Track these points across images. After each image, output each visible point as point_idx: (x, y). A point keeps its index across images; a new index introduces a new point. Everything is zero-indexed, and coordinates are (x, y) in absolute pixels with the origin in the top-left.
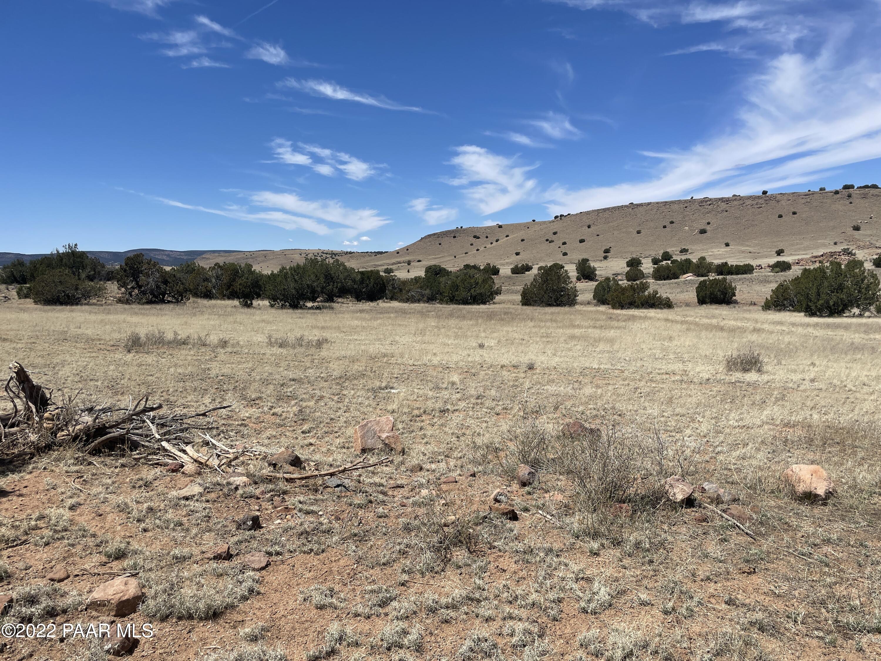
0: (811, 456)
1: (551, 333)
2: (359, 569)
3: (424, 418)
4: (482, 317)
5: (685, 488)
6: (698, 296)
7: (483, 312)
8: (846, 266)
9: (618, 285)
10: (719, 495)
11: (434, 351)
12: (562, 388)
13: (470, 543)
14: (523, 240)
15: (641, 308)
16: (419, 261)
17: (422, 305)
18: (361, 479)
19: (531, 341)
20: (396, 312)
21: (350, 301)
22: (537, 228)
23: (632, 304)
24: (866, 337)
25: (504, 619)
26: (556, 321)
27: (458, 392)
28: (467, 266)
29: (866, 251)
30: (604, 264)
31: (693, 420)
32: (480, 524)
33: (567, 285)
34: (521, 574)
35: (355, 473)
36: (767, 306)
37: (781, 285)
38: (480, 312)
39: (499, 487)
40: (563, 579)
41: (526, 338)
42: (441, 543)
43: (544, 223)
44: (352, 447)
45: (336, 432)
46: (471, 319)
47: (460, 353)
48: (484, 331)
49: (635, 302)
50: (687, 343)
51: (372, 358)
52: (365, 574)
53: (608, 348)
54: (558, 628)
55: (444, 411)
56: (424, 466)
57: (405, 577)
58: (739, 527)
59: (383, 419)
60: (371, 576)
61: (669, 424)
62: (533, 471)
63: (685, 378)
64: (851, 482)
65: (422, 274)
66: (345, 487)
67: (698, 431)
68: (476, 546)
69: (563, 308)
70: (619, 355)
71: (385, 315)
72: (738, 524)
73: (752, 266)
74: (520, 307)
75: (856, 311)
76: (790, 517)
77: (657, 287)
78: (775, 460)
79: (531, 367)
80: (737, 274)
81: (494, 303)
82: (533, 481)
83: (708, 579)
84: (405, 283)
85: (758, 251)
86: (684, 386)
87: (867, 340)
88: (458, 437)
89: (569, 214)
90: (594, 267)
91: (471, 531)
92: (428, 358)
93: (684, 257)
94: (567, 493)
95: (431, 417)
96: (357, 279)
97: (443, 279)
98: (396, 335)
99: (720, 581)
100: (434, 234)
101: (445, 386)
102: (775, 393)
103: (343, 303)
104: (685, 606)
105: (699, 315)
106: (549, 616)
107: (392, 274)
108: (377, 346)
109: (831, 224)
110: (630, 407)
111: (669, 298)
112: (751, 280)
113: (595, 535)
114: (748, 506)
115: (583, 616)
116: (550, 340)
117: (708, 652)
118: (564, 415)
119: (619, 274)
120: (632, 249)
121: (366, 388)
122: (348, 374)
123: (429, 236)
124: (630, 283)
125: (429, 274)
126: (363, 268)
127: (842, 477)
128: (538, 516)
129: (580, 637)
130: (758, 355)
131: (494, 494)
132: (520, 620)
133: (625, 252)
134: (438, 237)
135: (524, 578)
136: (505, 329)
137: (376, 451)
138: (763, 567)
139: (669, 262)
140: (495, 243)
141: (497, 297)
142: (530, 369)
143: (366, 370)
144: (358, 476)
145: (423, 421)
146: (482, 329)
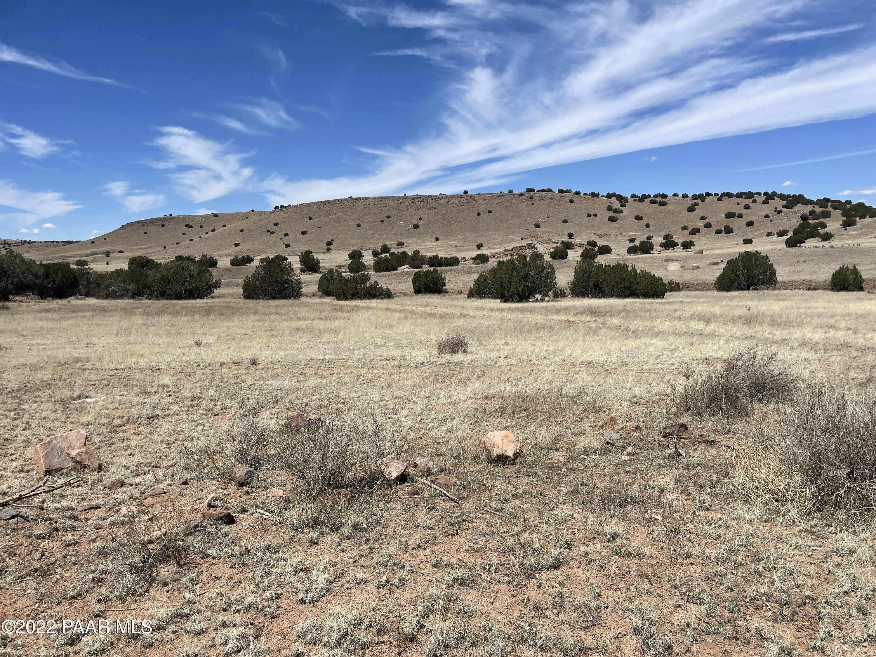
0: (504, 423)
1: (276, 326)
2: (42, 608)
3: (127, 427)
4: (199, 312)
5: (399, 465)
6: (414, 286)
7: (200, 307)
8: (531, 258)
9: (342, 276)
10: (429, 467)
11: (141, 352)
12: (286, 382)
13: (180, 556)
14: (242, 231)
15: (364, 299)
16: (121, 252)
17: (127, 301)
18: (45, 506)
19: (255, 336)
20: (93, 310)
21: (32, 299)
22: (256, 218)
23: (355, 296)
24: (546, 318)
25: (216, 629)
26: (280, 314)
27: (171, 395)
28: (179, 258)
29: (545, 245)
30: (327, 256)
31: (409, 401)
32: (192, 534)
33: (291, 277)
34: (236, 578)
35: (37, 500)
36: (471, 294)
37: (481, 275)
38: (196, 307)
39: (214, 491)
40: (281, 574)
41: (249, 332)
42: (144, 562)
43: (264, 213)
44: (33, 470)
45: (12, 455)
46: (186, 315)
47: (173, 352)
48: (202, 327)
49: (358, 293)
50: (405, 330)
51: (61, 364)
52: (49, 612)
53: (333, 338)
54: (275, 625)
55: (153, 417)
56: (126, 480)
57: (102, 607)
58: (445, 494)
59: (73, 434)
60: (58, 613)
61: (388, 407)
62: (252, 469)
63: (403, 363)
64: (534, 443)
65: (125, 266)
66: (22, 517)
67: (413, 411)
68: (186, 558)
69: (287, 301)
70: (344, 344)
71: (80, 314)
72: (445, 492)
73: (458, 259)
74: (242, 300)
75: (539, 296)
76: (487, 479)
77: (378, 278)
78: (477, 429)
79: (254, 363)
80: (446, 266)
81: (212, 297)
82: (252, 480)
83: (418, 547)
84: (102, 276)
85: (462, 245)
86: (403, 370)
87: (547, 321)
88: (169, 444)
89: (289, 205)
90: (317, 260)
91: (181, 543)
92: (134, 360)
93: (400, 250)
94: (288, 487)
95: (136, 425)
96: (39, 273)
97: (151, 272)
98: (93, 336)
99: (428, 547)
100: (138, 222)
101: (154, 389)
102: (477, 370)
103: (21, 301)
104: (397, 576)
105: (415, 304)
106: (265, 615)
107: (86, 267)
108: (69, 350)
109: (518, 222)
110: (353, 394)
111: (388, 289)
112: (458, 271)
113: (314, 524)
114: (453, 474)
115: (301, 607)
116: (275, 333)
117: (417, 615)
118: (288, 409)
119: (342, 266)
120: (353, 242)
121: (53, 399)
122: (29, 385)
123: (132, 224)
124: (352, 275)
125: (134, 266)
126: (48, 260)
127: (527, 439)
128: (257, 515)
129: (298, 628)
130: (464, 337)
131: (207, 501)
132: (235, 625)
133: (347, 245)
134: (143, 225)
135: (240, 582)
136: (226, 324)
137: (65, 470)
138: (465, 527)
139: (388, 255)
140: (211, 233)
141: (215, 291)
142: (253, 364)
143: (52, 379)
144: (40, 502)
145: (126, 431)
146: (199, 325)
